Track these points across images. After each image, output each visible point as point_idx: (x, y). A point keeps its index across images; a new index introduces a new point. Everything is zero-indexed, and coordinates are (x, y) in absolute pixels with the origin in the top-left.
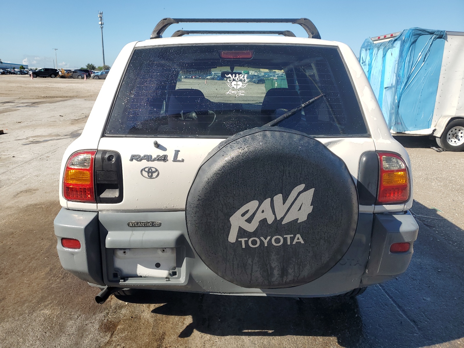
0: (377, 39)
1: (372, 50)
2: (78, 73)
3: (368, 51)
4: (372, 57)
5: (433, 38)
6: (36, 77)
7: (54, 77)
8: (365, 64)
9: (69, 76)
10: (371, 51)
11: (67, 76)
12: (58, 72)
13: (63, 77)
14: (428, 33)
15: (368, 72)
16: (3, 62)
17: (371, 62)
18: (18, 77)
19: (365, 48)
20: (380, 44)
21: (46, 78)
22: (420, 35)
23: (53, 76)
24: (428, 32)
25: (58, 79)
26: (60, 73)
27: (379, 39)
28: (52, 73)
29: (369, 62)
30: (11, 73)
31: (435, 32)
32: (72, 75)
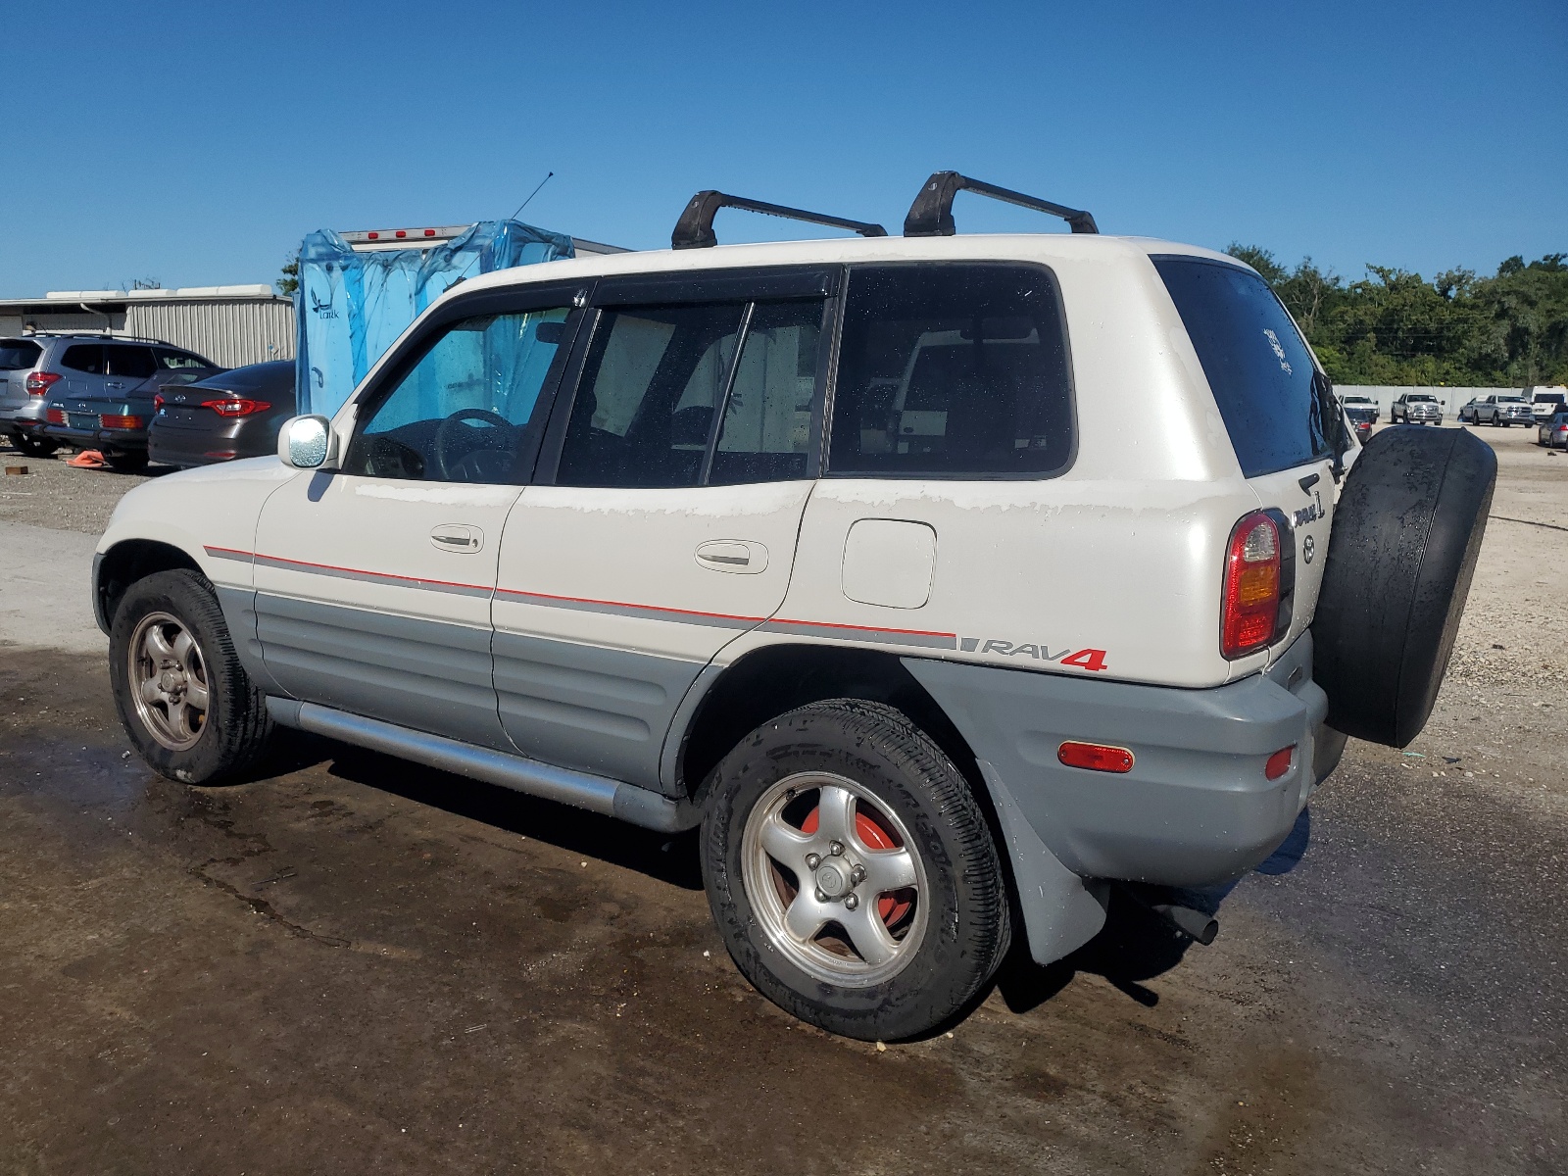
0: (365, 236)
1: (355, 271)
3: (337, 272)
4: (361, 291)
5: (550, 253)
8: (328, 311)
10: (353, 273)
14: (537, 239)
15: (351, 337)
17: (361, 308)
19: (324, 264)
20: (392, 256)
22: (526, 241)
24: (540, 235)
27: (373, 238)
29: (350, 306)
31: (553, 238)
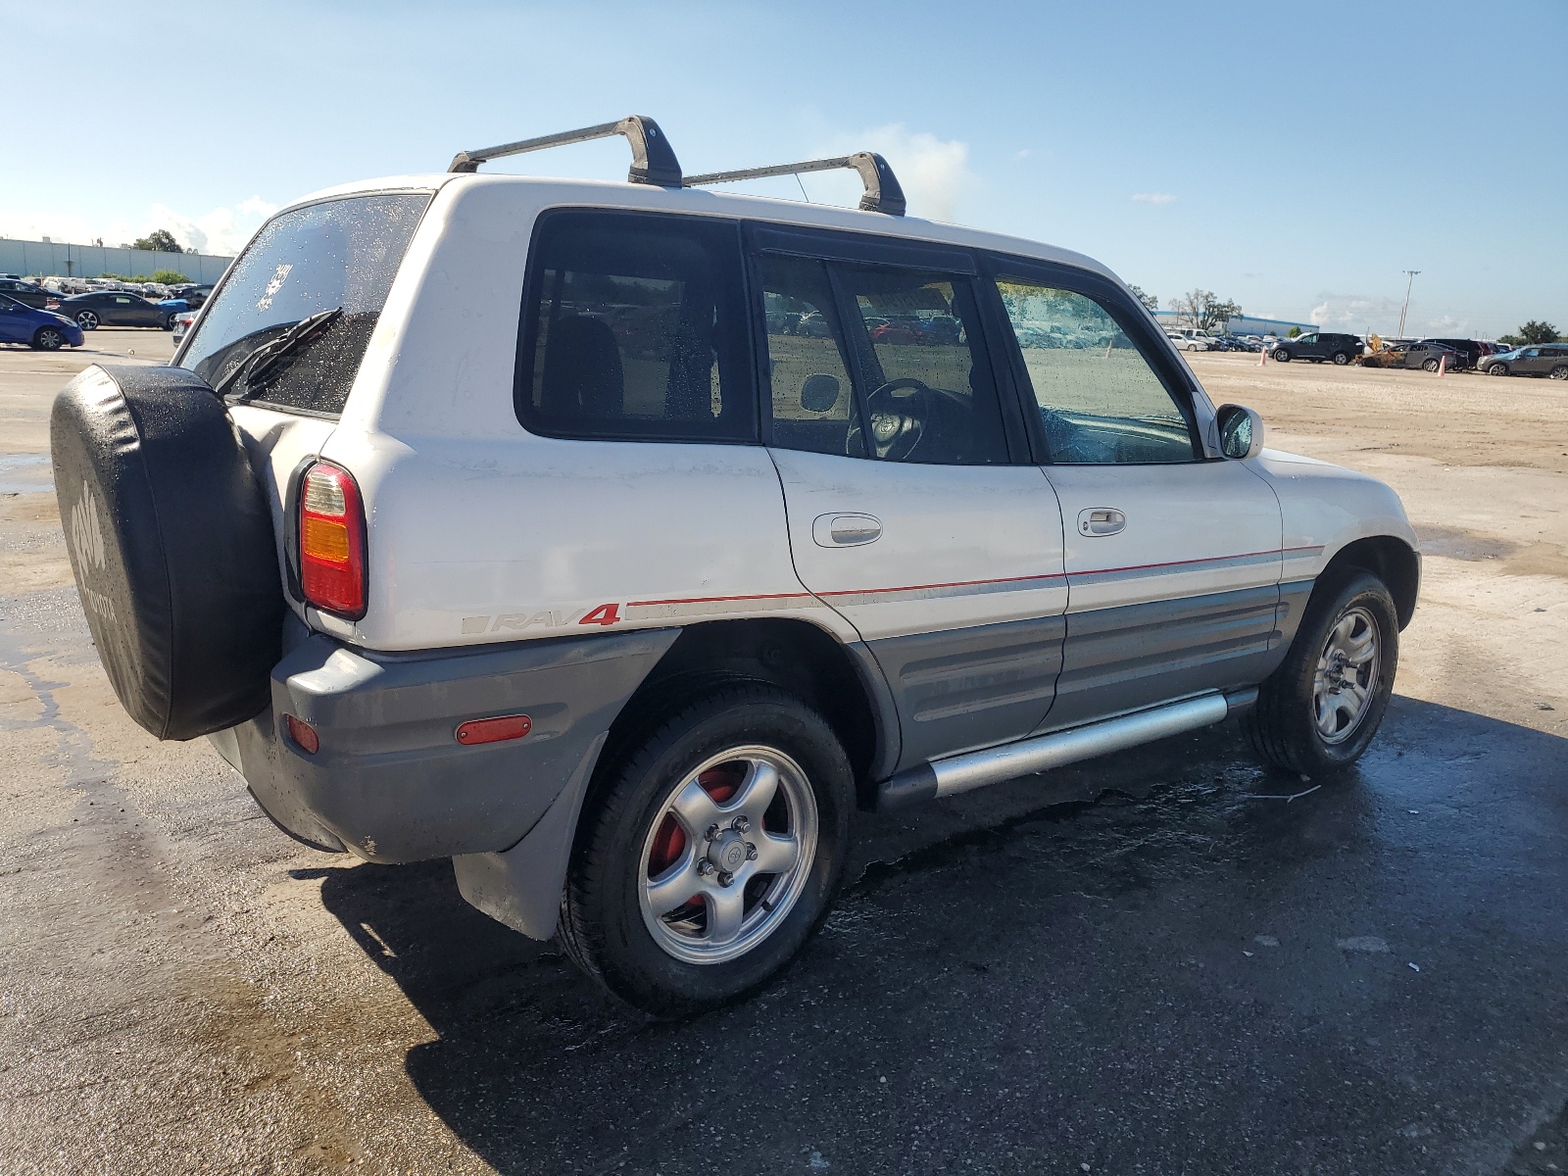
2: (1430, 353)
6: (1287, 360)
7: (1344, 362)
9: (1392, 361)
11: (1386, 362)
12: (1362, 347)
13: (1371, 363)
16: (1245, 316)
18: (1238, 358)
21: (1320, 362)
23: (1341, 358)
25: (1355, 369)
26: (1368, 351)
28: (1340, 348)
30: (1241, 347)
32: (1406, 355)
